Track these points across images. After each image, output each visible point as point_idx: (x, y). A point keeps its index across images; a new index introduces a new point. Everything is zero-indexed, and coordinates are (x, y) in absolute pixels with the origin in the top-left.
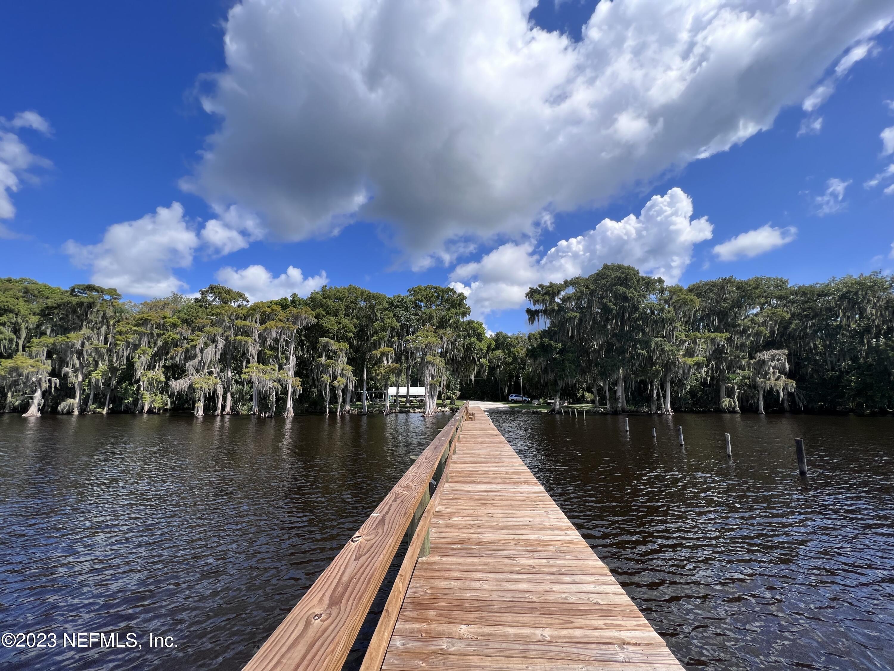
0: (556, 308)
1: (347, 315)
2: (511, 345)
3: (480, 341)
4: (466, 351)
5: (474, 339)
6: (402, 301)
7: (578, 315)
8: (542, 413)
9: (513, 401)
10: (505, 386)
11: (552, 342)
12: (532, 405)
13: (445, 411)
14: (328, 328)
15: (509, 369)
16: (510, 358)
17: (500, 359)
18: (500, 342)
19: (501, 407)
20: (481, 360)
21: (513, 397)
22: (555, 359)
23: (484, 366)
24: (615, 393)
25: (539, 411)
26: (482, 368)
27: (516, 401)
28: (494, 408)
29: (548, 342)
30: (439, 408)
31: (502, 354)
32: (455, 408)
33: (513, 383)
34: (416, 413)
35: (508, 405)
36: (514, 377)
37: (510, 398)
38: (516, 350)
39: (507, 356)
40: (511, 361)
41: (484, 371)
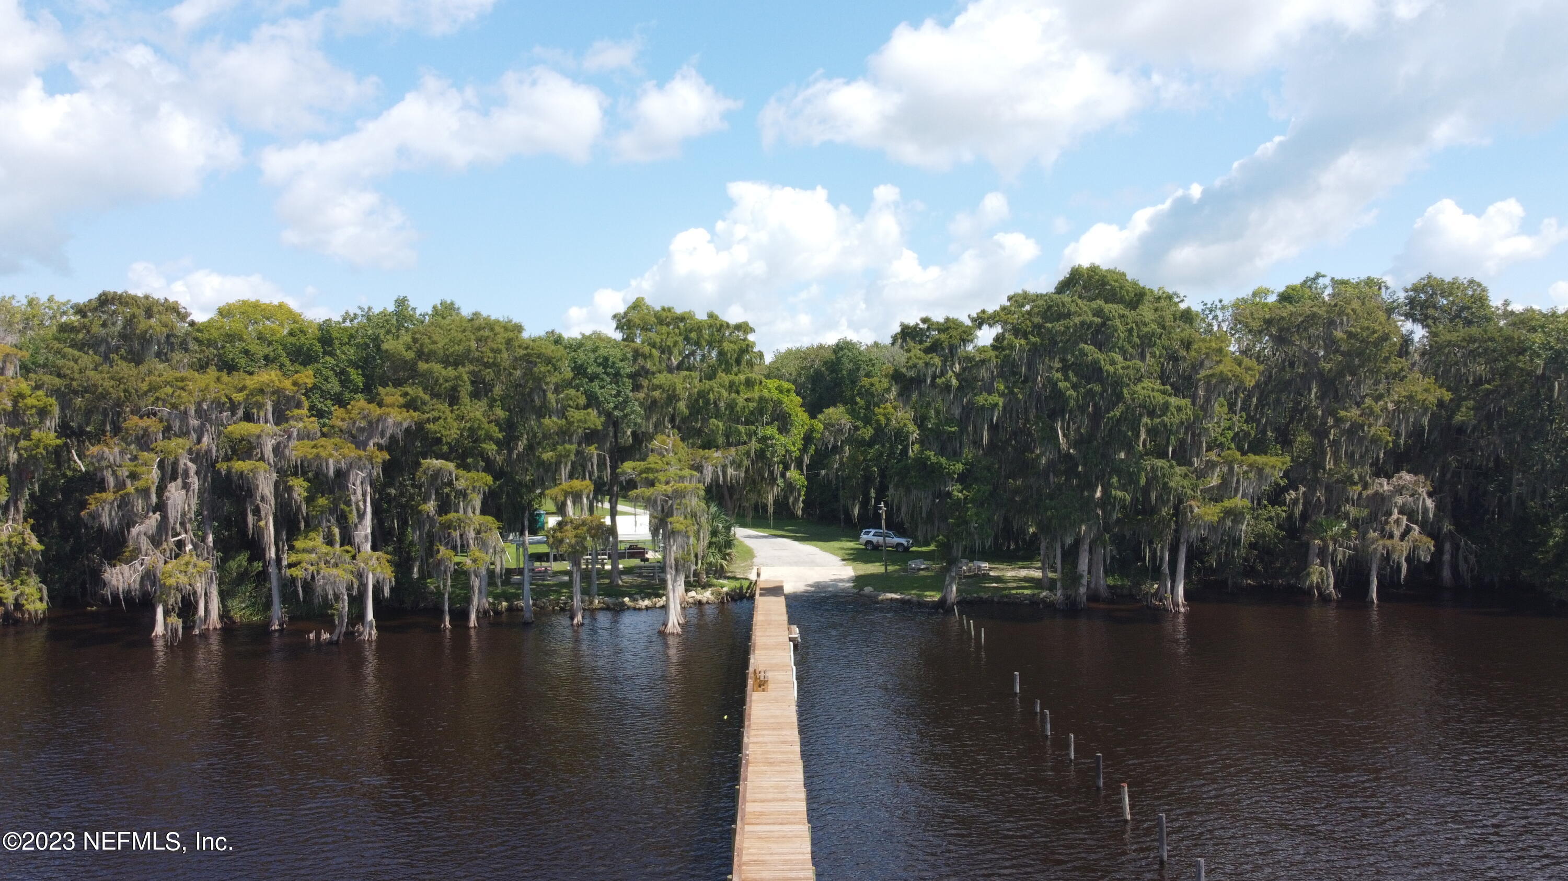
0: (954, 382)
1: (476, 395)
2: (870, 393)
4: (754, 462)
7: (1001, 401)
8: (921, 604)
9: (869, 547)
10: (854, 500)
11: (943, 460)
12: (905, 570)
13: (705, 600)
14: (439, 435)
15: (865, 460)
16: (869, 428)
17: (842, 430)
18: (845, 372)
19: (835, 580)
20: (788, 474)
21: (870, 537)
22: (949, 494)
23: (795, 488)
24: (1075, 564)
25: (915, 599)
26: (791, 492)
27: (876, 547)
28: (817, 585)
29: (934, 459)
30: (693, 594)
31: (847, 416)
32: (727, 594)
33: (873, 495)
34: (640, 609)
35: (854, 569)
36: (875, 479)
37: (864, 537)
38: (881, 410)
39: (859, 423)
40: (871, 438)
41: (797, 499)
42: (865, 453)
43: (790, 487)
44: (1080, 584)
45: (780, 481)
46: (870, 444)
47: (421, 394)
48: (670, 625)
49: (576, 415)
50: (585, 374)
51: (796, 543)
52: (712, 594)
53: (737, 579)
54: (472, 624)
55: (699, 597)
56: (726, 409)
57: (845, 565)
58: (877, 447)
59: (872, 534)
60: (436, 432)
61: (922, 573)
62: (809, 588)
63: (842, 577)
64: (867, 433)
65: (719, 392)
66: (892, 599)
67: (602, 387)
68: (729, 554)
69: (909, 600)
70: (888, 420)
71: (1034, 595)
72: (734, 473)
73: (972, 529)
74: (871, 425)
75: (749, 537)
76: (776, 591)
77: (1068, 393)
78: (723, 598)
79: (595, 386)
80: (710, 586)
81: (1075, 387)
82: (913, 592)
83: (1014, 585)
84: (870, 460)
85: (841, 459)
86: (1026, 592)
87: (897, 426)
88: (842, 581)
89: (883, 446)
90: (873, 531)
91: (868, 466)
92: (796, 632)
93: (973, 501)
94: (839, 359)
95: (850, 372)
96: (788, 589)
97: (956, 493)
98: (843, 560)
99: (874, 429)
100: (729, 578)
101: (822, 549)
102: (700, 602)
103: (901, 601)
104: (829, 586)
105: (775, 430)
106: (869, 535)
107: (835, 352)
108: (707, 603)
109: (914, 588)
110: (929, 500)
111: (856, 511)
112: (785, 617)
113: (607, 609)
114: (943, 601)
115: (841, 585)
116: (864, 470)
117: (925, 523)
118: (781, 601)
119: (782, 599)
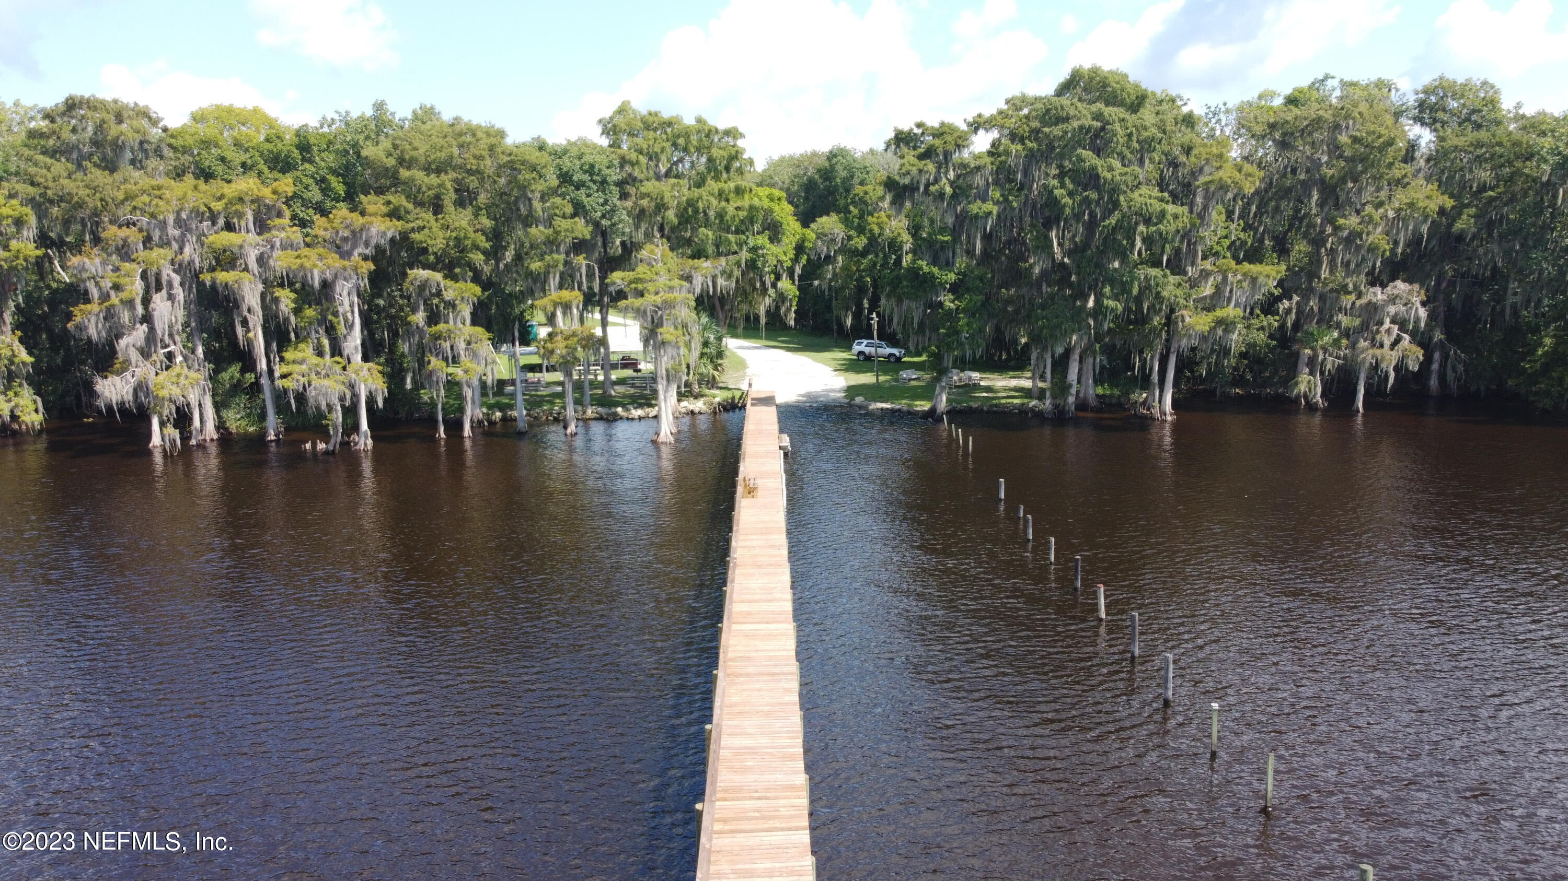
0: (948, 190)
1: (460, 203)
2: (864, 202)
4: (745, 272)
6: (591, 170)
7: (995, 209)
8: (911, 414)
9: (861, 358)
10: (847, 310)
11: (935, 270)
12: (896, 380)
13: (697, 410)
14: (425, 245)
15: (858, 270)
16: (863, 237)
17: (835, 240)
18: (838, 180)
19: (827, 391)
20: (780, 284)
21: (862, 348)
22: (941, 304)
23: (786, 298)
24: (1065, 374)
25: (905, 408)
26: (783, 302)
27: (868, 358)
28: (808, 395)
29: (926, 269)
30: (684, 404)
31: (840, 225)
32: (719, 404)
33: (866, 305)
34: (632, 419)
35: (846, 379)
36: (868, 289)
37: (856, 348)
38: (875, 220)
39: (852, 233)
40: (864, 248)
41: (789, 310)
42: (858, 263)
43: (782, 297)
44: (1069, 394)
45: (771, 291)
46: (864, 254)
47: (405, 203)
48: (662, 434)
49: (562, 224)
50: (571, 182)
51: (789, 354)
52: (705, 404)
54: (466, 435)
55: (691, 407)
56: (715, 218)
57: (837, 375)
58: (870, 257)
59: (864, 344)
60: (421, 242)
61: (913, 383)
63: (833, 387)
64: (860, 242)
65: (708, 201)
66: (882, 409)
67: (588, 196)
68: (721, 365)
69: (899, 410)
70: (882, 229)
71: (1023, 404)
72: (724, 283)
73: (963, 339)
74: (864, 234)
75: (742, 348)
76: (767, 401)
77: (1064, 200)
78: (715, 408)
79: (581, 194)
80: (702, 396)
81: (1071, 194)
82: (904, 401)
83: (1005, 394)
84: (863, 271)
85: (834, 269)
86: (1016, 401)
87: (891, 235)
88: (835, 390)
89: (877, 256)
90: (865, 342)
91: (861, 276)
92: (786, 441)
93: (964, 311)
94: (832, 166)
95: (844, 180)
96: (779, 400)
97: (947, 303)
98: (836, 370)
99: (868, 239)
100: (721, 388)
101: (814, 359)
102: (692, 412)
103: (893, 411)
104: (816, 397)
105: (766, 239)
106: (861, 346)
107: (829, 159)
108: (700, 413)
109: (904, 398)
110: (920, 310)
111: (849, 322)
112: (776, 427)
113: (600, 418)
114: (933, 411)
115: (833, 395)
116: (856, 280)
117: (917, 333)
118: (773, 410)
119: (774, 409)
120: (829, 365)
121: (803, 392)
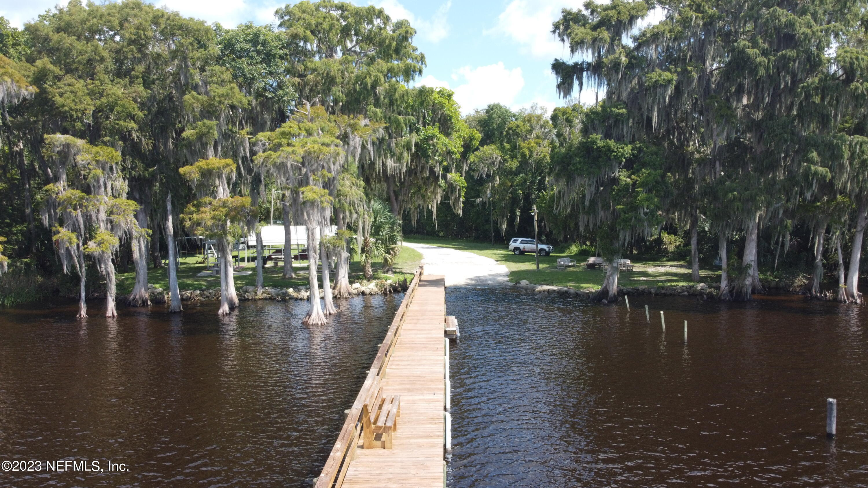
1: (117, 74)
2: (516, 134)
3: (447, 134)
4: (415, 157)
5: (433, 130)
6: (256, 39)
7: (674, 77)
8: (578, 296)
9: (517, 253)
10: (503, 218)
12: (555, 267)
13: (367, 291)
14: (66, 108)
15: (512, 186)
16: (515, 160)
17: (493, 163)
18: (495, 125)
19: (493, 275)
20: (449, 176)
21: (518, 244)
22: (615, 181)
23: (455, 188)
24: (741, 254)
25: (573, 290)
26: (452, 192)
27: (522, 252)
28: (478, 279)
29: (600, 143)
30: (357, 285)
31: (498, 151)
32: (391, 285)
33: (518, 213)
34: (301, 299)
35: (508, 267)
36: (520, 200)
37: (512, 245)
38: (526, 145)
39: (507, 157)
40: (516, 169)
41: (457, 199)
42: (512, 180)
43: (451, 188)
44: (747, 275)
45: (441, 182)
46: (516, 173)
47: (51, 67)
48: (314, 315)
50: (233, 51)
52: (376, 286)
53: (402, 273)
54: (109, 314)
55: (363, 289)
56: (385, 98)
57: (499, 264)
58: (521, 175)
59: (519, 242)
60: (63, 106)
61: (572, 269)
62: (469, 281)
63: (499, 273)
64: (514, 165)
65: (376, 76)
66: (548, 291)
67: (250, 64)
68: (393, 249)
69: (566, 292)
70: (531, 152)
71: (690, 287)
72: (393, 165)
73: (642, 215)
74: (517, 158)
76: (438, 282)
77: (758, 59)
78: (386, 289)
79: (243, 63)
80: (375, 279)
81: (764, 53)
82: (570, 284)
84: (517, 185)
85: (493, 188)
86: (681, 284)
87: (538, 157)
88: (500, 275)
89: (527, 174)
90: (520, 240)
91: (515, 190)
92: (453, 324)
93: (642, 185)
94: (490, 117)
95: (499, 126)
96: (449, 283)
97: (622, 178)
98: (497, 261)
99: (520, 162)
100: (395, 273)
101: (478, 254)
102: (363, 293)
103: (560, 293)
104: (486, 280)
105: (437, 130)
106: (516, 243)
107: (487, 112)
108: (371, 294)
109: (570, 281)
110: (593, 188)
111: (504, 227)
112: (442, 307)
113: (272, 299)
114: (604, 293)
115: (500, 279)
116: (511, 193)
117: (588, 213)
118: (441, 291)
119: (442, 289)
120: (491, 257)
121: (472, 276)
